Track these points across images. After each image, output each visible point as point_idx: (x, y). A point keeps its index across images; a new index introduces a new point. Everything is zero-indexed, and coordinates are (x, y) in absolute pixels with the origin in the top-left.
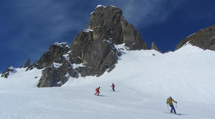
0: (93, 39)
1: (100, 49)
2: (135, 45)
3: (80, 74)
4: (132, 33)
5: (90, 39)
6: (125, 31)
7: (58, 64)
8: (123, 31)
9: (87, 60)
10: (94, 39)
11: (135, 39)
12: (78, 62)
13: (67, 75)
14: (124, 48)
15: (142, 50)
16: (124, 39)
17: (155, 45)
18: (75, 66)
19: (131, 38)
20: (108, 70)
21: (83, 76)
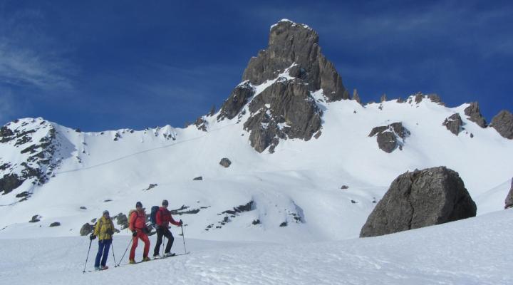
0: (293, 94)
1: (303, 110)
2: (335, 94)
3: (287, 136)
4: (332, 77)
5: (290, 94)
6: (323, 72)
7: (265, 124)
8: (321, 71)
9: (290, 119)
10: (296, 95)
11: (336, 86)
12: (282, 121)
13: (276, 137)
14: (323, 99)
15: (342, 100)
16: (322, 84)
17: (357, 93)
18: (281, 126)
19: (331, 84)
20: (314, 134)
21: (291, 138)
